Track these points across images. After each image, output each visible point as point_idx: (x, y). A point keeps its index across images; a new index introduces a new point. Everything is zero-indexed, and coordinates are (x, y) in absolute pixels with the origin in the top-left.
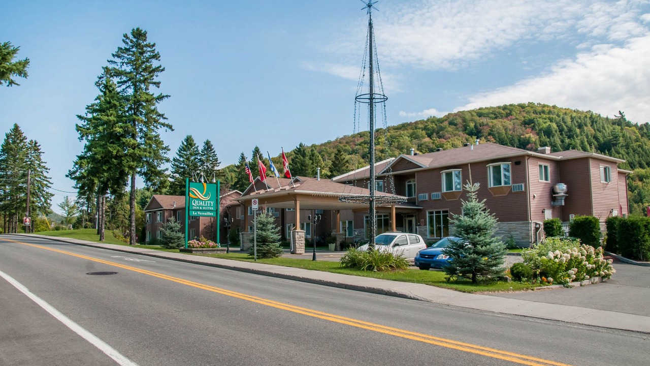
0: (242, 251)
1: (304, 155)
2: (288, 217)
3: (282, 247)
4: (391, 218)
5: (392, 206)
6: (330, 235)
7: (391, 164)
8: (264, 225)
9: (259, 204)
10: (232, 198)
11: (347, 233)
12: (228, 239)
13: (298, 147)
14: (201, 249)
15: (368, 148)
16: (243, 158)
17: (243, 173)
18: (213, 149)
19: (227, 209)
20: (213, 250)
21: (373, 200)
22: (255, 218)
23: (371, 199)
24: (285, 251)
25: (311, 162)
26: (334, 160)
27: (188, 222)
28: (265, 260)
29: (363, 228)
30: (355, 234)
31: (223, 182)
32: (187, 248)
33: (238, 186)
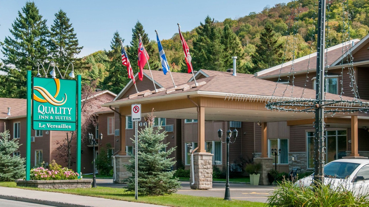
0: (116, 184)
1: (212, 37)
2: (187, 132)
3: (178, 179)
4: (350, 136)
5: (353, 116)
6: (251, 161)
7: (352, 50)
8: (150, 144)
9: (142, 112)
10: (101, 103)
11: (279, 158)
12: (95, 166)
13: (204, 24)
14: (52, 181)
15: (315, 24)
16: (117, 41)
17: (117, 65)
18: (70, 26)
19: (92, 119)
20: (71, 182)
21: (320, 107)
22: (136, 133)
23: (318, 105)
24: (182, 185)
25: (223, 47)
26: (259, 43)
27: (32, 139)
28: (151, 197)
29: (305, 150)
30: (291, 160)
31: (86, 77)
32: (28, 179)
33: (110, 84)
